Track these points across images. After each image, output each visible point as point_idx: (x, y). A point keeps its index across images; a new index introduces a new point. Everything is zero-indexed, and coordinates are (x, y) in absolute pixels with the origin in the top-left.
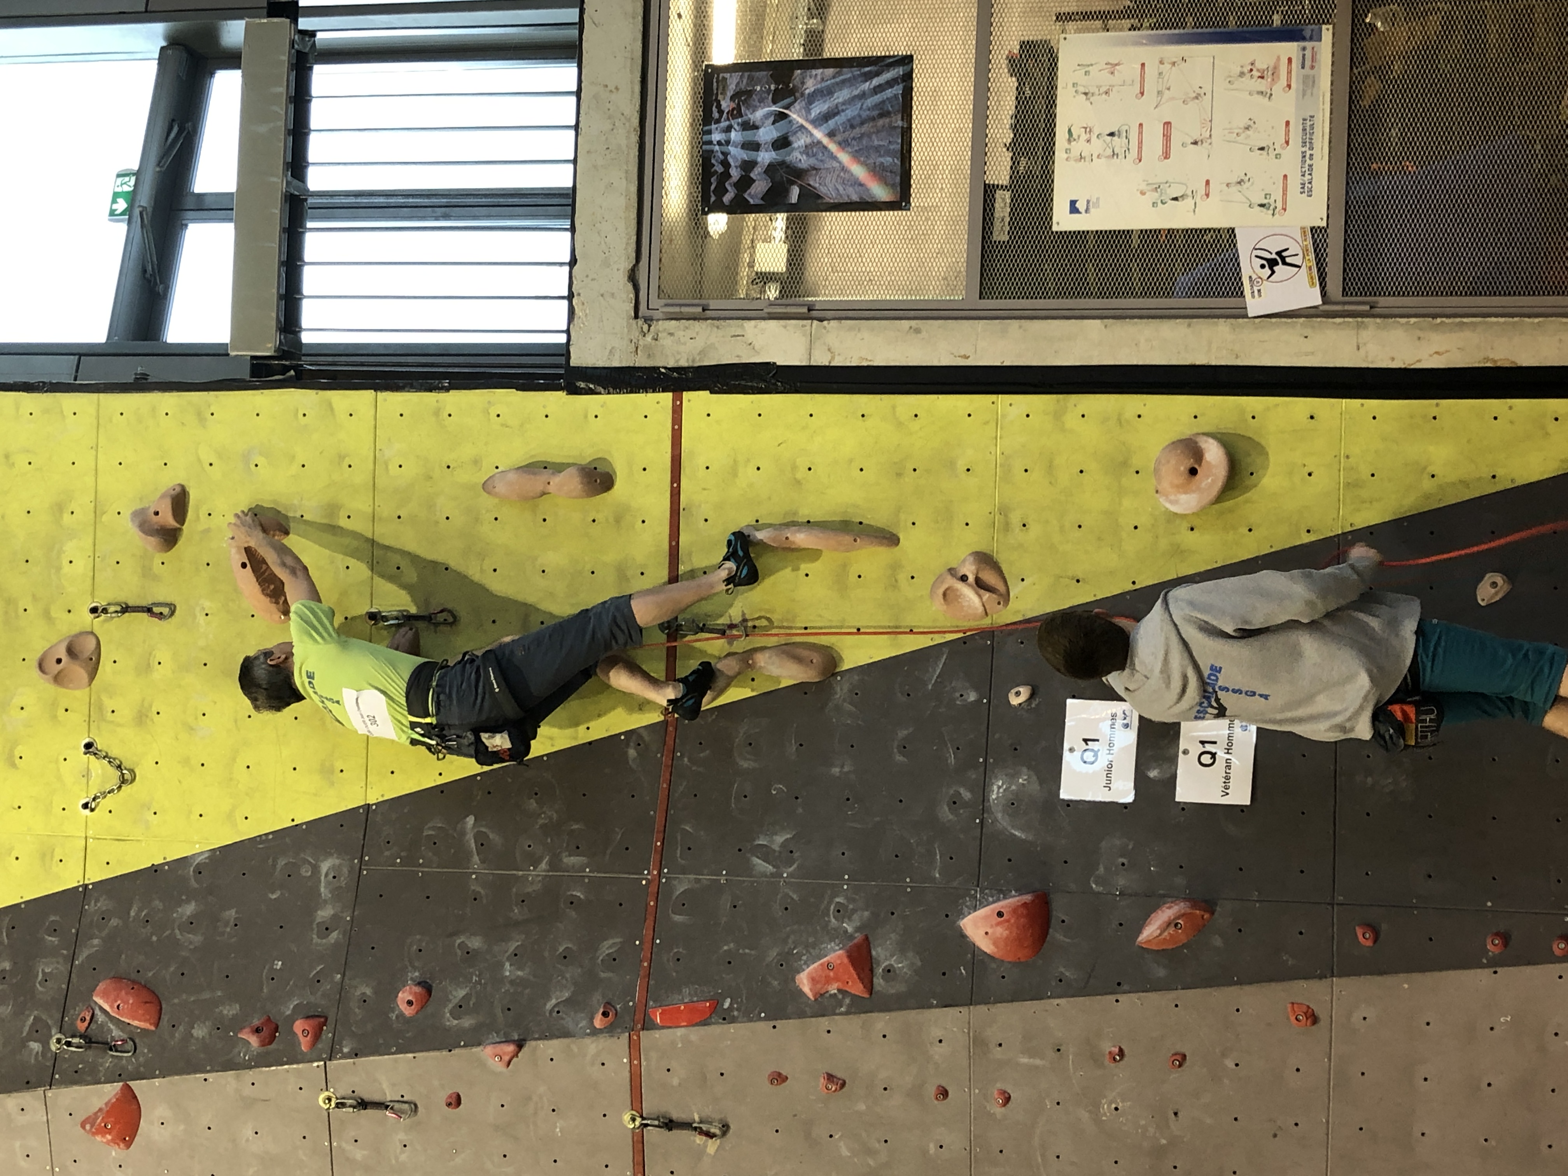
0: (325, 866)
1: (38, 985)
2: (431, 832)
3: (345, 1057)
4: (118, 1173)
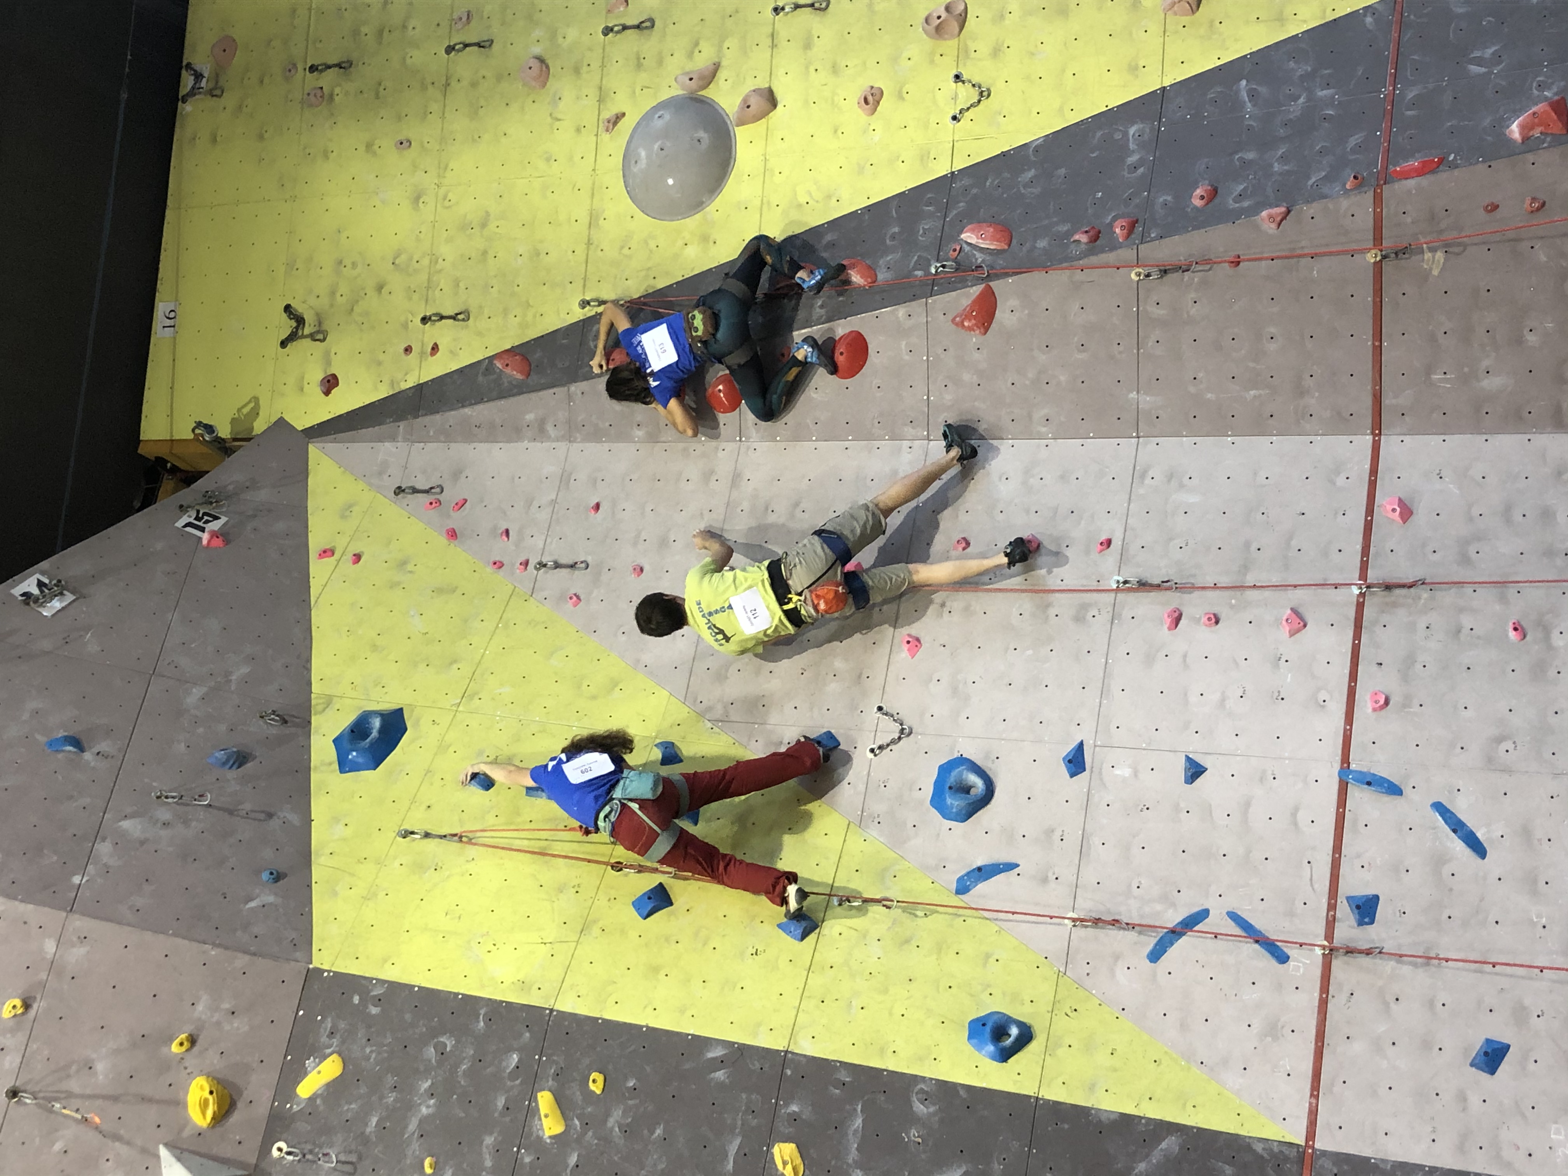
0: (1132, 131)
1: (920, 238)
2: (1212, 96)
3: (1152, 240)
4: (977, 355)
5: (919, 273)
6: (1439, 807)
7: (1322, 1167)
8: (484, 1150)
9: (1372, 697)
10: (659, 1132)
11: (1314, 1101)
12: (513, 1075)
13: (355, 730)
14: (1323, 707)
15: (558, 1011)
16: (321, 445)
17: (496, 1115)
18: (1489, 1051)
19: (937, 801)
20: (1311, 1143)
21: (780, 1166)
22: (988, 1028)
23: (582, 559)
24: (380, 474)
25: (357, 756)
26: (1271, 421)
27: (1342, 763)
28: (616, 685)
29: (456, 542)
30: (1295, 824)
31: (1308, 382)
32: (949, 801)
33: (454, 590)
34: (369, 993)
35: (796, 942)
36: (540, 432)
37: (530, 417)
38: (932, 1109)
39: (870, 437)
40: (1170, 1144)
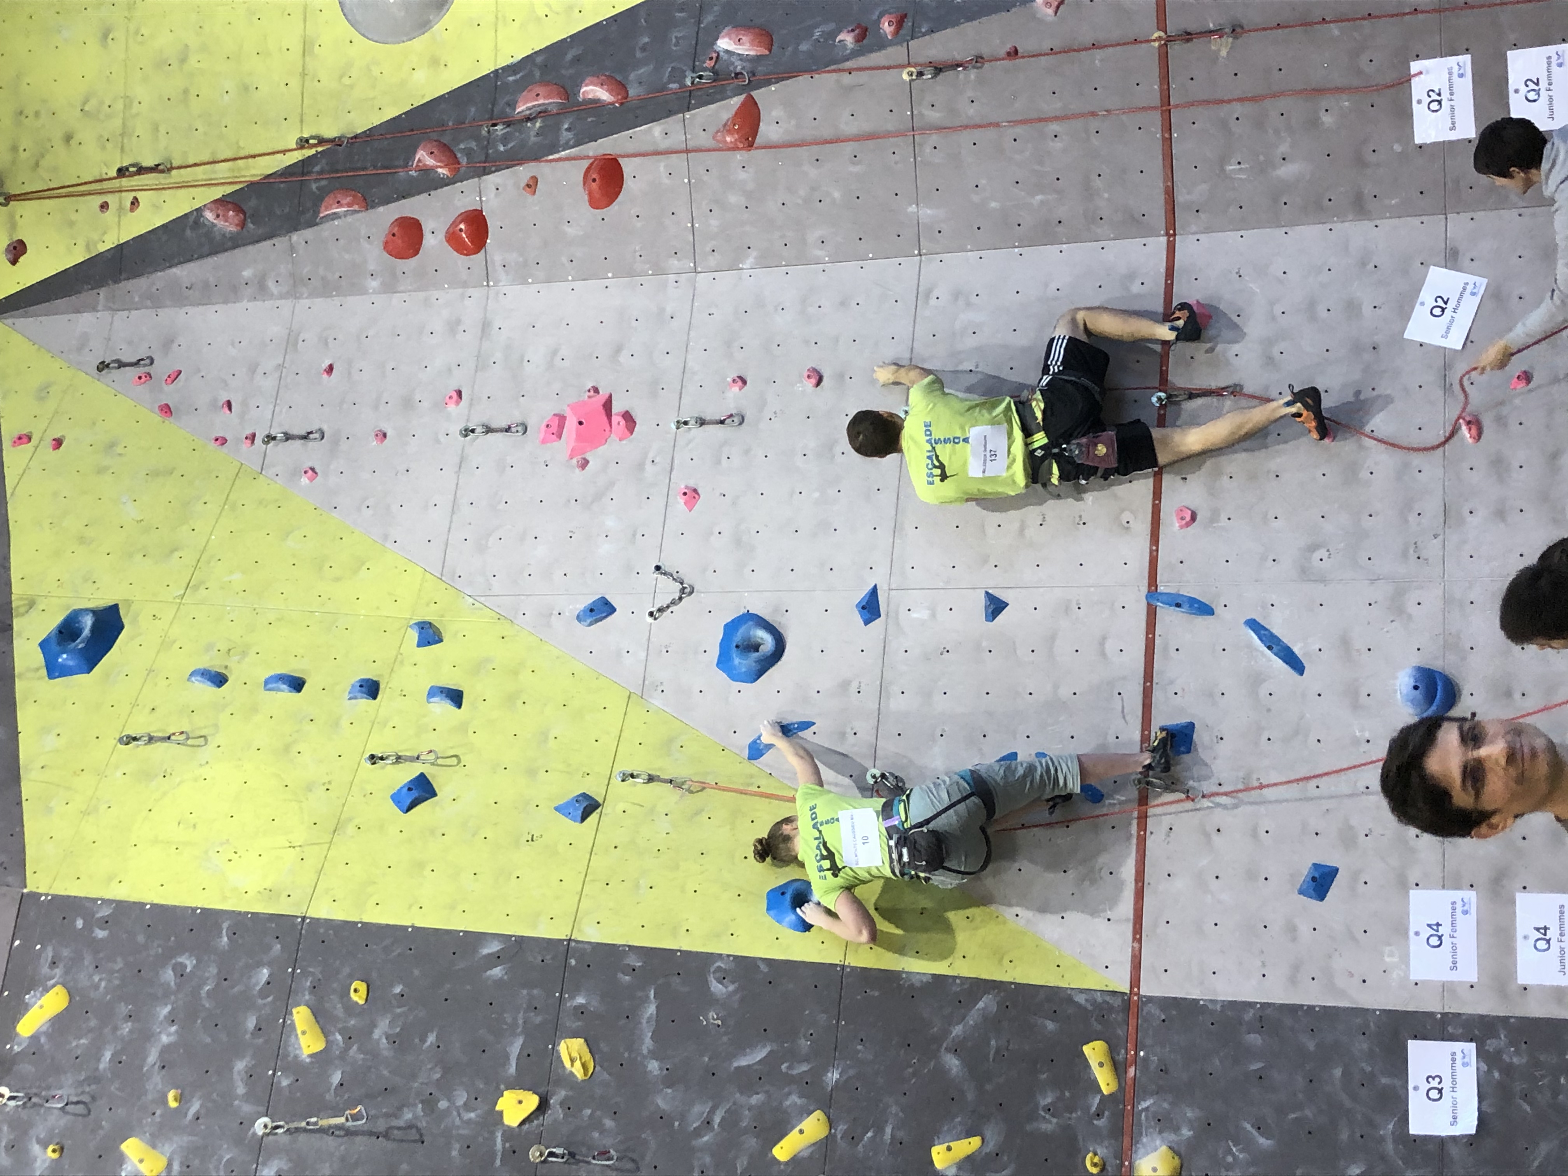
1: (673, 47)
3: (924, 35)
4: (742, 175)
5: (674, 86)
6: (1254, 625)
7: (1149, 1013)
8: (236, 1076)
9: (1177, 515)
10: (431, 1038)
11: (1136, 945)
12: (263, 994)
13: (63, 630)
14: (1128, 528)
15: (310, 918)
16: (10, 321)
17: (248, 1036)
18: (1317, 875)
19: (724, 662)
20: (1136, 990)
21: (567, 1063)
22: (788, 896)
23: (317, 427)
24: (80, 349)
25: (66, 659)
26: (1060, 229)
27: (1150, 586)
28: (363, 564)
29: (171, 419)
30: (1103, 654)
31: (1098, 183)
32: (737, 661)
33: (171, 472)
34: (94, 915)
35: (577, 824)
36: (261, 290)
37: (247, 273)
38: (731, 988)
39: (631, 274)
40: (986, 1003)
